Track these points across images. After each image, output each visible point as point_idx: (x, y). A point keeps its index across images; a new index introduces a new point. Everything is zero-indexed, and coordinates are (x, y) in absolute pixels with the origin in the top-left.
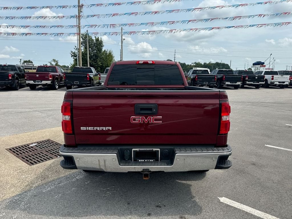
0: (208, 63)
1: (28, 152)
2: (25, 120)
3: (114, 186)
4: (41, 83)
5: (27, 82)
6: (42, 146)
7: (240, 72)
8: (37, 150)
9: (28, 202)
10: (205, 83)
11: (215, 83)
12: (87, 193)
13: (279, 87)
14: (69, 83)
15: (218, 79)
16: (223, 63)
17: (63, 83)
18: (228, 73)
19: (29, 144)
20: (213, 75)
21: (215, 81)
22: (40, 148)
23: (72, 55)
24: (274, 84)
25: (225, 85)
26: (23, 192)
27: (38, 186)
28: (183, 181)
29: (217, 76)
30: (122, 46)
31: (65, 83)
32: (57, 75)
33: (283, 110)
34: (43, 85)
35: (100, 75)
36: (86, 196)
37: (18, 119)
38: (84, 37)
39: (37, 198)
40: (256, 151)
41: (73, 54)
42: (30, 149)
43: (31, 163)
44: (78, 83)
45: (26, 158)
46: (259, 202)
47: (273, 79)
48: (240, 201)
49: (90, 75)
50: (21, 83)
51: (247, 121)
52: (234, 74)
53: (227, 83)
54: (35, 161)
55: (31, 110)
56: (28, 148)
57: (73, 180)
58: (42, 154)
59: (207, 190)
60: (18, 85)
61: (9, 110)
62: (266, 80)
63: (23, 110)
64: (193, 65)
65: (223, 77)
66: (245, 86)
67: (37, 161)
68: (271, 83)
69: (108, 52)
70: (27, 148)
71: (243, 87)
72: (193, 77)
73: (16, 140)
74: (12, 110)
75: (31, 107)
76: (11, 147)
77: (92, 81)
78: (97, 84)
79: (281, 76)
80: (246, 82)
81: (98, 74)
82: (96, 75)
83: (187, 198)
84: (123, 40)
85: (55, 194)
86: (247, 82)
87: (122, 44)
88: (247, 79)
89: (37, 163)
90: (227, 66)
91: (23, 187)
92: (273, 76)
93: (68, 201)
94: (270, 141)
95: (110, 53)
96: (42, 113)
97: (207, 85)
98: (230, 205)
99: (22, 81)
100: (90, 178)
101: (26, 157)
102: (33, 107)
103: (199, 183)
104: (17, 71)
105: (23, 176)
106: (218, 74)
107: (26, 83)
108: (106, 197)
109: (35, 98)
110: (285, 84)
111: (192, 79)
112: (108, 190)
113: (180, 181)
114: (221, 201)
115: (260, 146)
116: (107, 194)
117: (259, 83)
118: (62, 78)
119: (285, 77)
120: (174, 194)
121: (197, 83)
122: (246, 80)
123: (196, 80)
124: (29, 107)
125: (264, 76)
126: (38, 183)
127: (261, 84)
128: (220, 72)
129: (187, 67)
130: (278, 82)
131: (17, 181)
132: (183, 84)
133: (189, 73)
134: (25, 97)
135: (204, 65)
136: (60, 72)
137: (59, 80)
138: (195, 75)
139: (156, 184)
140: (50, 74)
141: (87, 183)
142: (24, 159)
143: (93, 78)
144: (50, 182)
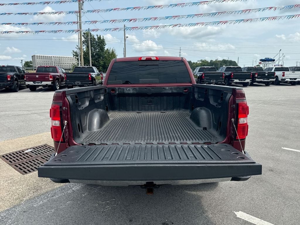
0: (214, 60)
1: (22, 159)
2: (22, 124)
3: (114, 198)
4: (41, 84)
5: (27, 83)
6: (38, 152)
7: (249, 69)
8: (32, 157)
9: (15, 220)
10: (212, 81)
11: (223, 81)
12: (84, 207)
13: (291, 84)
14: (70, 84)
15: (226, 77)
16: (230, 60)
17: (64, 84)
18: (236, 70)
19: (24, 150)
20: (221, 73)
21: (223, 79)
22: (35, 154)
23: (73, 54)
24: (285, 81)
25: (233, 83)
26: (12, 206)
27: (30, 199)
28: (193, 192)
29: (225, 73)
30: (125, 44)
31: (66, 83)
32: (58, 76)
33: (297, 109)
34: (44, 86)
35: (102, 75)
36: (83, 211)
37: (14, 123)
38: (86, 36)
39: (26, 214)
40: (273, 154)
41: (75, 54)
42: (25, 155)
43: (24, 171)
44: (79, 83)
45: (19, 166)
46: (282, 217)
47: (283, 75)
48: (260, 217)
49: (92, 75)
50: (20, 85)
51: (260, 121)
52: (243, 70)
53: (236, 81)
54: (29, 169)
55: (29, 113)
56: (23, 154)
57: (69, 192)
58: (37, 161)
59: (221, 202)
60: (17, 87)
61: (7, 113)
62: (277, 76)
63: (21, 113)
64: (199, 63)
65: (231, 74)
66: (254, 83)
67: (31, 169)
68: (281, 80)
69: (111, 51)
70: (21, 154)
71: (252, 85)
72: (199, 75)
73: (10, 146)
74: (9, 112)
75: (30, 109)
76: (4, 154)
77: (94, 81)
78: (99, 84)
79: (293, 72)
80: (255, 80)
81: (100, 74)
82: (98, 75)
83: (197, 212)
84: (126, 38)
85: (47, 209)
86: (257, 80)
87: (125, 42)
88: (256, 76)
89: (31, 172)
90: (234, 63)
91: (12, 201)
92: (284, 73)
93: (61, 218)
94: (287, 143)
95: (113, 52)
96: (40, 115)
97: (215, 83)
98: (249, 221)
99: (21, 83)
100: (88, 189)
101: (19, 164)
102: (32, 109)
103: (211, 194)
104: (16, 72)
105: (14, 188)
106: (225, 71)
107: (25, 84)
108: (105, 212)
109: (34, 99)
110: (297, 80)
111: (198, 77)
112: (108, 203)
113: (189, 192)
114: (238, 216)
115: (277, 149)
116: (106, 208)
117: (269, 80)
118: (64, 78)
119: (297, 73)
120: (183, 207)
121: (204, 82)
122: (256, 78)
123: (203, 78)
124: (27, 109)
125: (275, 72)
126: (30, 195)
127: (271, 81)
128: (228, 69)
129: (193, 65)
130: (289, 79)
131: (6, 194)
132: (191, 82)
133: (195, 70)
134: (24, 98)
135: (210, 62)
136: (61, 72)
137: (60, 80)
138: (202, 73)
139: (163, 196)
140: (50, 74)
141: (84, 195)
142: (17, 167)
143: (95, 78)
144: (43, 194)
